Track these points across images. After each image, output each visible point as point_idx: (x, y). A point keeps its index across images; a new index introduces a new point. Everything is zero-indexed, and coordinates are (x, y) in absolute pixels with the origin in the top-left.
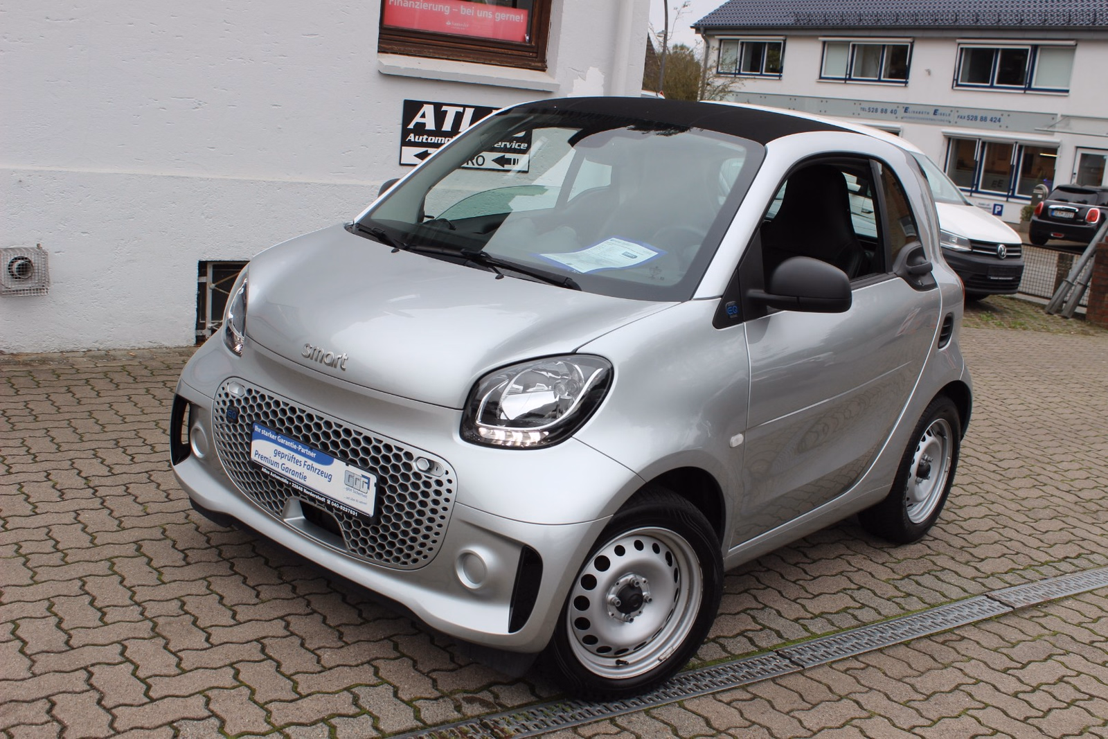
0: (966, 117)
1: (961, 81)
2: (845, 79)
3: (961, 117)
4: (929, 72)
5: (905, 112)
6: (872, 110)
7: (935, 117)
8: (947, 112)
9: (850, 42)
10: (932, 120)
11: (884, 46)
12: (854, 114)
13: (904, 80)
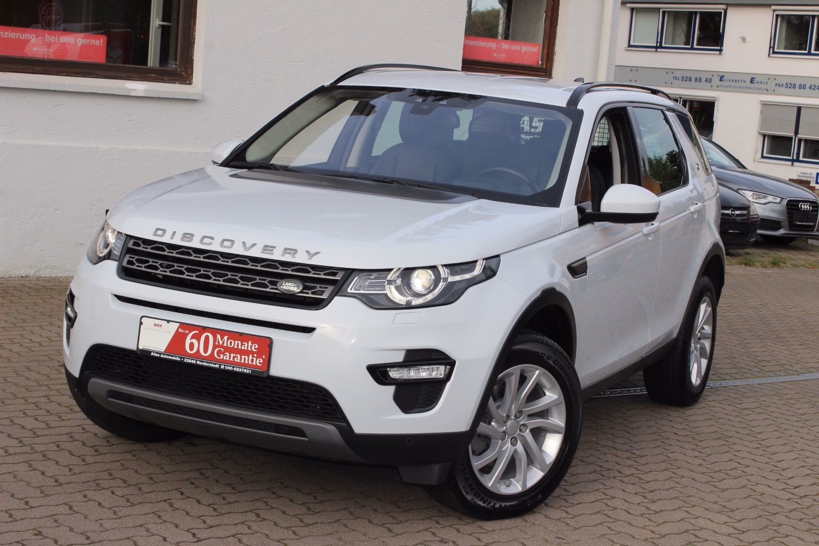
0: (784, 86)
1: (777, 49)
2: (656, 47)
3: (779, 85)
4: (744, 39)
5: (720, 80)
6: (685, 79)
7: (752, 85)
8: (765, 80)
9: (659, 9)
10: (749, 88)
11: (696, 13)
12: (666, 83)
13: (719, 48)
